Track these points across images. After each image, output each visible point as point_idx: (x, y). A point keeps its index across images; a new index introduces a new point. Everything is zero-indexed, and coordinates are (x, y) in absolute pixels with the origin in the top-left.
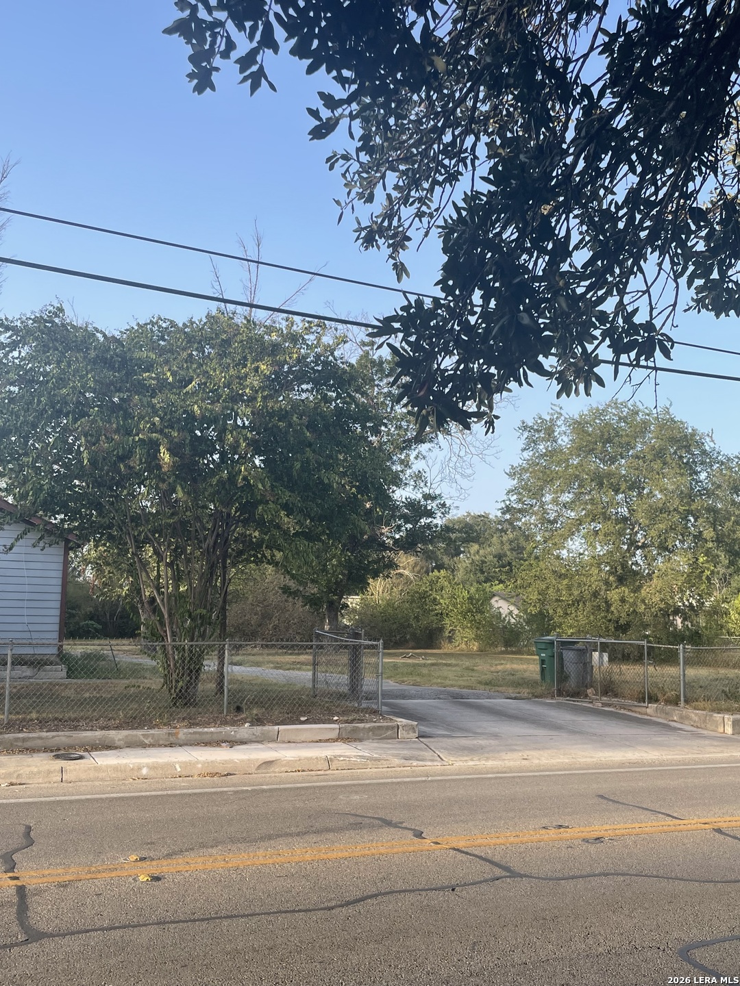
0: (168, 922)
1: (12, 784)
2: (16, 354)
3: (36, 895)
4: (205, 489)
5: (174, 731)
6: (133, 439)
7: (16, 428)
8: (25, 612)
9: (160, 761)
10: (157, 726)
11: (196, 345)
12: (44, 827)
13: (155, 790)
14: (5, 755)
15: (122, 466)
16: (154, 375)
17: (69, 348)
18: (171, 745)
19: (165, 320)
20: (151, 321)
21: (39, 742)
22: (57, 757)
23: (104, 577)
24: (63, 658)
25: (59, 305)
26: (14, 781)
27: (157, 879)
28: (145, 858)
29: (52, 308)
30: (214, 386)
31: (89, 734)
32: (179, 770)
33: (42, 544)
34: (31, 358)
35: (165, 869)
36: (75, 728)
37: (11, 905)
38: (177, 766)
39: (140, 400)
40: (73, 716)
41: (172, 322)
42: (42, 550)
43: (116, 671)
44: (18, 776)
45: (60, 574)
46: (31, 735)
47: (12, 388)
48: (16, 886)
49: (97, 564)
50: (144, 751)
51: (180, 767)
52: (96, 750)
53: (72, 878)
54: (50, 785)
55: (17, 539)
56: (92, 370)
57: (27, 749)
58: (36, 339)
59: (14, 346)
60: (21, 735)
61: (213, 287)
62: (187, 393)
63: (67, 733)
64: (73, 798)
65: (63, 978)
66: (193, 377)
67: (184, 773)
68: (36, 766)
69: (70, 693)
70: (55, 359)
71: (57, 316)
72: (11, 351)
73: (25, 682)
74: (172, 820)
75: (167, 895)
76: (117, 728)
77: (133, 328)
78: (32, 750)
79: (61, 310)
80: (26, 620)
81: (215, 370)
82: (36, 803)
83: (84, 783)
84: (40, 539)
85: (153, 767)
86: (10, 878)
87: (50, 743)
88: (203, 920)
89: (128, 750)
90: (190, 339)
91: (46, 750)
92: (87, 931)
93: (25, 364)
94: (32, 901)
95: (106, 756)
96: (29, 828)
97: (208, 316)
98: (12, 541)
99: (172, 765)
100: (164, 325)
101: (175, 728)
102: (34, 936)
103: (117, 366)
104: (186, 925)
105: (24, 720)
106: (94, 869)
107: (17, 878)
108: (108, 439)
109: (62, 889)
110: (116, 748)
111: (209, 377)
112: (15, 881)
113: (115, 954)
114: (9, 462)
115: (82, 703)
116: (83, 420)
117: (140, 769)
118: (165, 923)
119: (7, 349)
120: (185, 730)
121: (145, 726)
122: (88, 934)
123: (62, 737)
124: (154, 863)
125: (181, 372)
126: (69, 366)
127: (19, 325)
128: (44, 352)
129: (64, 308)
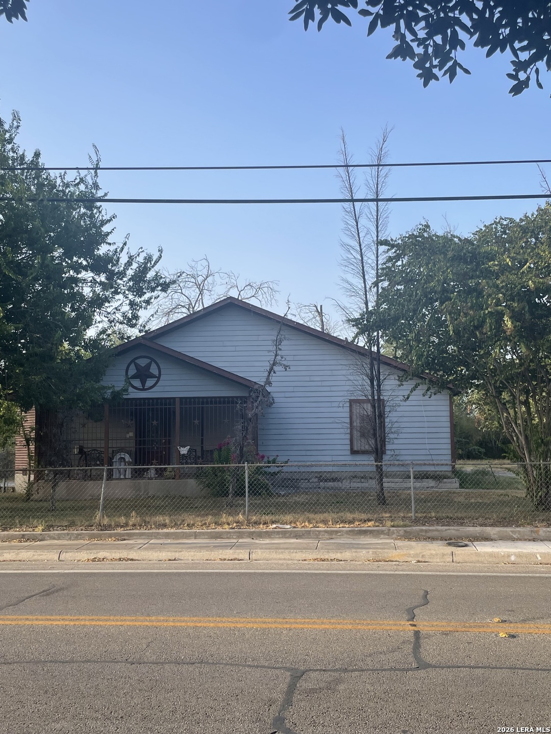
0: (518, 668)
1: (419, 561)
2: (399, 263)
3: (426, 638)
4: (543, 344)
5: (536, 529)
6: (484, 313)
7: (403, 314)
8: (427, 441)
9: (525, 551)
10: (522, 525)
11: (529, 234)
12: (436, 593)
13: (520, 573)
14: (414, 541)
15: (477, 333)
16: (496, 263)
17: (434, 253)
18: (534, 540)
19: (505, 219)
20: (495, 222)
21: (436, 533)
22: (449, 544)
23: (485, 413)
24: (456, 473)
25: (426, 223)
26: (420, 559)
27: (513, 637)
28: (506, 621)
29: (421, 226)
30: (545, 264)
31: (471, 529)
32: (540, 558)
33: (429, 393)
34: (409, 264)
35: (519, 630)
36: (462, 524)
37: (409, 642)
38: (538, 556)
39: (487, 283)
40: (460, 515)
41: (510, 219)
42: (430, 397)
43: (497, 483)
44: (423, 556)
45: (448, 414)
46: (431, 528)
47: (399, 287)
48: (414, 630)
49: (479, 404)
50: (513, 543)
51: (540, 557)
52: (477, 541)
53: (451, 629)
54: (445, 564)
55: (411, 391)
56: (451, 266)
57: (429, 538)
58: (411, 251)
59: (398, 257)
60: (424, 528)
61: (542, 186)
62: (523, 272)
63: (456, 528)
64: (459, 574)
65: (439, 696)
66: (527, 259)
67: (544, 561)
68: (435, 550)
69: (461, 499)
70: (424, 262)
71: (425, 231)
72: (397, 262)
73: (430, 491)
74: (530, 595)
75: (519, 649)
76: (492, 525)
77: (481, 229)
78: (433, 539)
79: (427, 226)
80: (428, 447)
81: (544, 252)
82: (433, 575)
83: (468, 564)
84: (428, 390)
85: (519, 556)
86: (410, 624)
87: (444, 534)
88: (545, 670)
89: (500, 542)
90: (525, 230)
91: (442, 539)
92: (459, 667)
93: (405, 269)
94: (423, 642)
95: (484, 545)
96: (427, 593)
97: (539, 210)
98: (408, 392)
99: (534, 555)
100: (505, 223)
101: (537, 527)
102: (423, 665)
103: (469, 260)
104: (531, 672)
105: (425, 517)
106: (467, 625)
107: (415, 625)
108: (466, 314)
109: (444, 636)
110: (492, 540)
111: (541, 257)
112: (414, 627)
113: (477, 685)
114: (400, 339)
115: (468, 506)
116: (447, 303)
117: (509, 556)
118: (515, 668)
119: (394, 261)
120: (544, 529)
121: (512, 525)
122: (459, 669)
123: (452, 530)
124: (512, 625)
125: (519, 257)
126: (434, 265)
127: (400, 242)
128: (417, 259)
129: (429, 224)
